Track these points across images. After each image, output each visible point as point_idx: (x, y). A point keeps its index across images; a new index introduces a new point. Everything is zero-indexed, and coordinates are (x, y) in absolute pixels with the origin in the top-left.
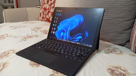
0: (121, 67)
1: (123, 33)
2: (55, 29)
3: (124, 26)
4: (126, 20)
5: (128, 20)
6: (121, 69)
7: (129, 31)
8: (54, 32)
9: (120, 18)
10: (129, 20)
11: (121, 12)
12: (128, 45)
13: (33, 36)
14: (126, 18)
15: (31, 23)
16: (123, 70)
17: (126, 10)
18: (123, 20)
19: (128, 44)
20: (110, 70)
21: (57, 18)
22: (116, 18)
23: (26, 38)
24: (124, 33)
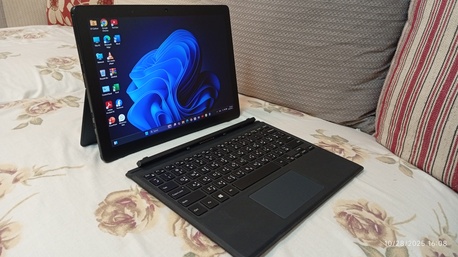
0: (369, 206)
1: (357, 90)
2: (119, 103)
3: (363, 68)
4: (367, 53)
5: (375, 52)
6: (369, 211)
7: (373, 84)
8: (122, 118)
9: (353, 44)
10: (378, 52)
11: (358, 26)
12: (366, 123)
13: (59, 101)
14: (369, 45)
15: (21, 34)
16: (376, 212)
17: (371, 20)
18: (361, 50)
19: (368, 120)
20: (344, 218)
21: (110, 57)
22: (341, 44)
23: (34, 112)
24: (361, 89)
